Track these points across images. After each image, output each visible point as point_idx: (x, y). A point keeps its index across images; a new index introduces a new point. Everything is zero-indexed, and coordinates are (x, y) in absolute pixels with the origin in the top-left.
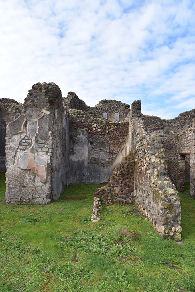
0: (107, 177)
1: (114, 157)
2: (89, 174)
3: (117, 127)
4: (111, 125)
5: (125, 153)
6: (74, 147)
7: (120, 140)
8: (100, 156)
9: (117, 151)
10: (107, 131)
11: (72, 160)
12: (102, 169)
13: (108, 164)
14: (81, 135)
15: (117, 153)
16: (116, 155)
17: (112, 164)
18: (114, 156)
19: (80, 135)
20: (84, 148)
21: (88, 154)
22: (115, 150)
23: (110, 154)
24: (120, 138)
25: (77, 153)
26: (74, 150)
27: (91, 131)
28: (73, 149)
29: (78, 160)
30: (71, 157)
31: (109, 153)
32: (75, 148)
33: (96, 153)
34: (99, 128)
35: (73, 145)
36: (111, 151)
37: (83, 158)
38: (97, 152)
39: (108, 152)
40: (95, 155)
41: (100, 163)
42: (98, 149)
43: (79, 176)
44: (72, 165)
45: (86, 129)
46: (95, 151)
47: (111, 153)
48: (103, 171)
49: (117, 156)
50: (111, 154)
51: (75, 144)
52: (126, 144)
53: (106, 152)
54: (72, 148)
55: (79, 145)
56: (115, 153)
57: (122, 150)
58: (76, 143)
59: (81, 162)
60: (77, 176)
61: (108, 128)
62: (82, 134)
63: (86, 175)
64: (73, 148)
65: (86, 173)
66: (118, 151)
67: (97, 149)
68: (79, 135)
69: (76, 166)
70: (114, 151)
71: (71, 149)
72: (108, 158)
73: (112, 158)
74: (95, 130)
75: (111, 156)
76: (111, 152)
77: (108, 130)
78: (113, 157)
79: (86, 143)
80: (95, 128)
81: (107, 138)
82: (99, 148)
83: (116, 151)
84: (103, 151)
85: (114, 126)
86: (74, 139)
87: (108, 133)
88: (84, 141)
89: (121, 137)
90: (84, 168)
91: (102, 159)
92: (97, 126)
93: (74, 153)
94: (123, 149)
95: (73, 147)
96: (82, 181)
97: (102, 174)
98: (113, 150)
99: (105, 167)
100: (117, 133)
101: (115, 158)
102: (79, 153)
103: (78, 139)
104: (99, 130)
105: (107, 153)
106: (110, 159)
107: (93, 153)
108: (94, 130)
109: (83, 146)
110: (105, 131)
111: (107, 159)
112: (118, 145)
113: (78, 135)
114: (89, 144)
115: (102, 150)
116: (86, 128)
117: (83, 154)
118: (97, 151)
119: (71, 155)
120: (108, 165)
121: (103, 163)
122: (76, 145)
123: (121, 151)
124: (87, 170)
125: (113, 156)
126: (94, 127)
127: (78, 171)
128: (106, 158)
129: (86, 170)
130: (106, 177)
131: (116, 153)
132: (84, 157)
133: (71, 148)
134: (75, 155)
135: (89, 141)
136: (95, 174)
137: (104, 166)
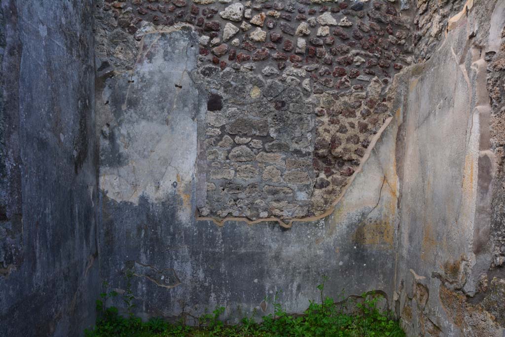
0: (299, 288)
1: (334, 181)
2: (201, 275)
3: (350, 23)
4: (322, 12)
5: (393, 158)
6: (120, 124)
7: (368, 89)
8: (261, 173)
9: (352, 146)
10: (302, 42)
11: (110, 196)
12: (275, 246)
13: (303, 217)
14: (159, 61)
15: (354, 157)
16: (346, 167)
17: (326, 219)
18: (338, 176)
19: (150, 57)
20: (172, 129)
21: (197, 164)
22: (342, 146)
23: (315, 163)
24: (368, 82)
25: (136, 156)
26: (118, 142)
27: (216, 40)
28: (112, 138)
29: (144, 200)
30: (101, 179)
31: (309, 160)
32: (123, 131)
33: (244, 159)
34: (258, 23)
35: (111, 116)
36: (323, 147)
37: (166, 185)
38: (248, 155)
39: (304, 151)
40: (236, 171)
41: (265, 214)
42: (254, 137)
43: (149, 283)
44: (111, 222)
45: (184, 28)
46: (236, 145)
47: (323, 158)
48: (277, 257)
49: (350, 173)
50: (320, 163)
51: (124, 107)
52: (401, 109)
53: (297, 152)
54: (106, 129)
55: (144, 116)
56: (340, 161)
57: (380, 140)
58: (133, 104)
59: (158, 211)
60: (140, 286)
61: (303, 26)
62: (166, 54)
63: (189, 277)
64: (117, 133)
65: (188, 268)
66: (359, 146)
67: (245, 135)
68: (146, 61)
69: (135, 232)
70: (339, 149)
71: (105, 137)
72: (308, 186)
73: (328, 184)
74: (235, 36)
75: (322, 175)
76: (321, 151)
77: (305, 36)
78: (330, 179)
79: (186, 106)
80: (237, 22)
81: (297, 76)
82: (258, 134)
83: (344, 149)
84: (281, 147)
85: (338, 19)
86: (121, 82)
87: (307, 50)
88: (178, 91)
89: (373, 74)
90: (173, 239)
91: (275, 193)
92: (249, 11)
93: (117, 160)
94: (384, 139)
95: (112, 124)
96: (165, 313)
97: (276, 269)
98: (334, 143)
99: (291, 235)
100: (354, 51)
101: (343, 184)
102: (145, 157)
103: (142, 79)
104: (258, 34)
105: (301, 160)
106: (317, 192)
107: (222, 156)
108: (232, 32)
109: (167, 122)
110: (286, 38)
111: (300, 190)
112: (358, 114)
113: (141, 61)
114: (204, 108)
115: (272, 139)
116: (188, 25)
117: (166, 162)
118: (247, 144)
119: (102, 169)
120: (307, 224)
121: (277, 212)
122: (129, 114)
123: (371, 146)
124: (194, 253)
125: (329, 173)
126: (227, 20)
127: (143, 258)
128: (295, 187)
129: (185, 250)
130: (295, 285)
131: (346, 157)
132: (174, 179)
133: (102, 133)
134: (123, 170)
135: (201, 91)
136: (235, 273)
137: (284, 230)
